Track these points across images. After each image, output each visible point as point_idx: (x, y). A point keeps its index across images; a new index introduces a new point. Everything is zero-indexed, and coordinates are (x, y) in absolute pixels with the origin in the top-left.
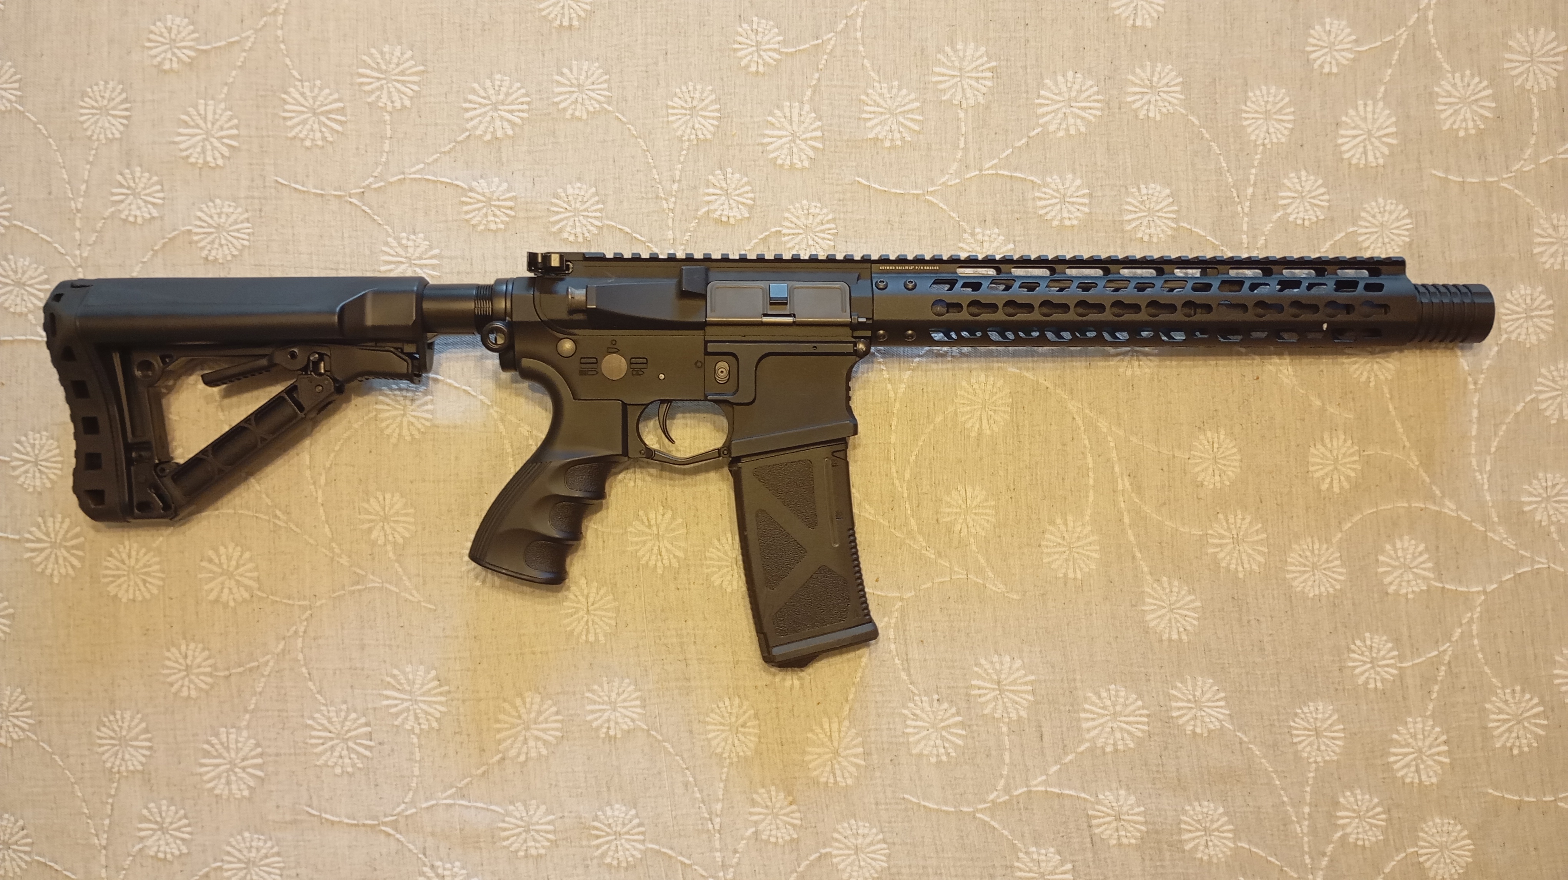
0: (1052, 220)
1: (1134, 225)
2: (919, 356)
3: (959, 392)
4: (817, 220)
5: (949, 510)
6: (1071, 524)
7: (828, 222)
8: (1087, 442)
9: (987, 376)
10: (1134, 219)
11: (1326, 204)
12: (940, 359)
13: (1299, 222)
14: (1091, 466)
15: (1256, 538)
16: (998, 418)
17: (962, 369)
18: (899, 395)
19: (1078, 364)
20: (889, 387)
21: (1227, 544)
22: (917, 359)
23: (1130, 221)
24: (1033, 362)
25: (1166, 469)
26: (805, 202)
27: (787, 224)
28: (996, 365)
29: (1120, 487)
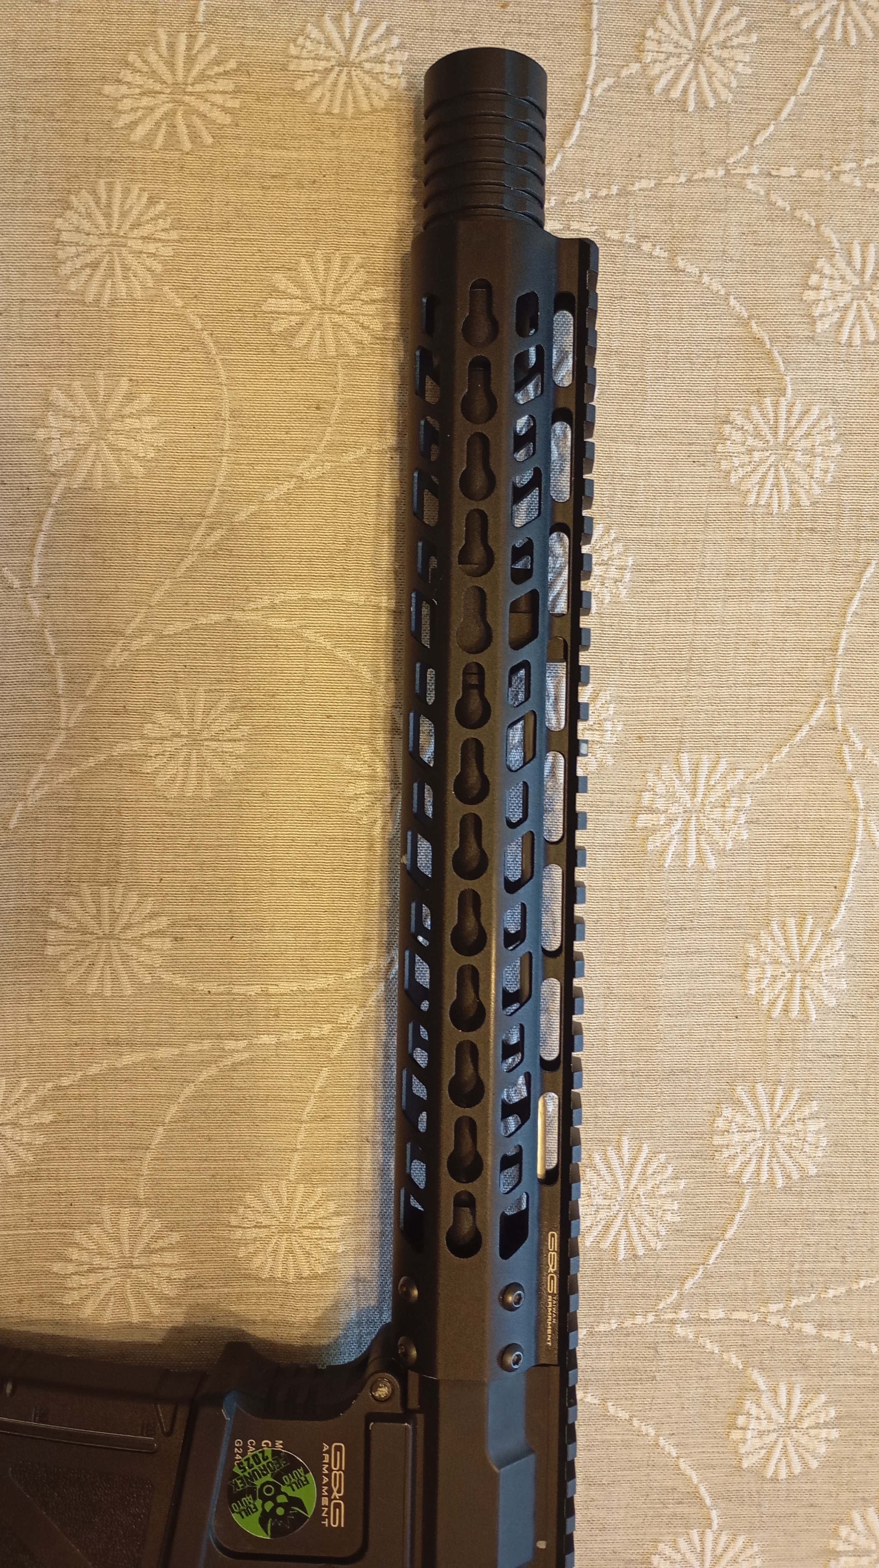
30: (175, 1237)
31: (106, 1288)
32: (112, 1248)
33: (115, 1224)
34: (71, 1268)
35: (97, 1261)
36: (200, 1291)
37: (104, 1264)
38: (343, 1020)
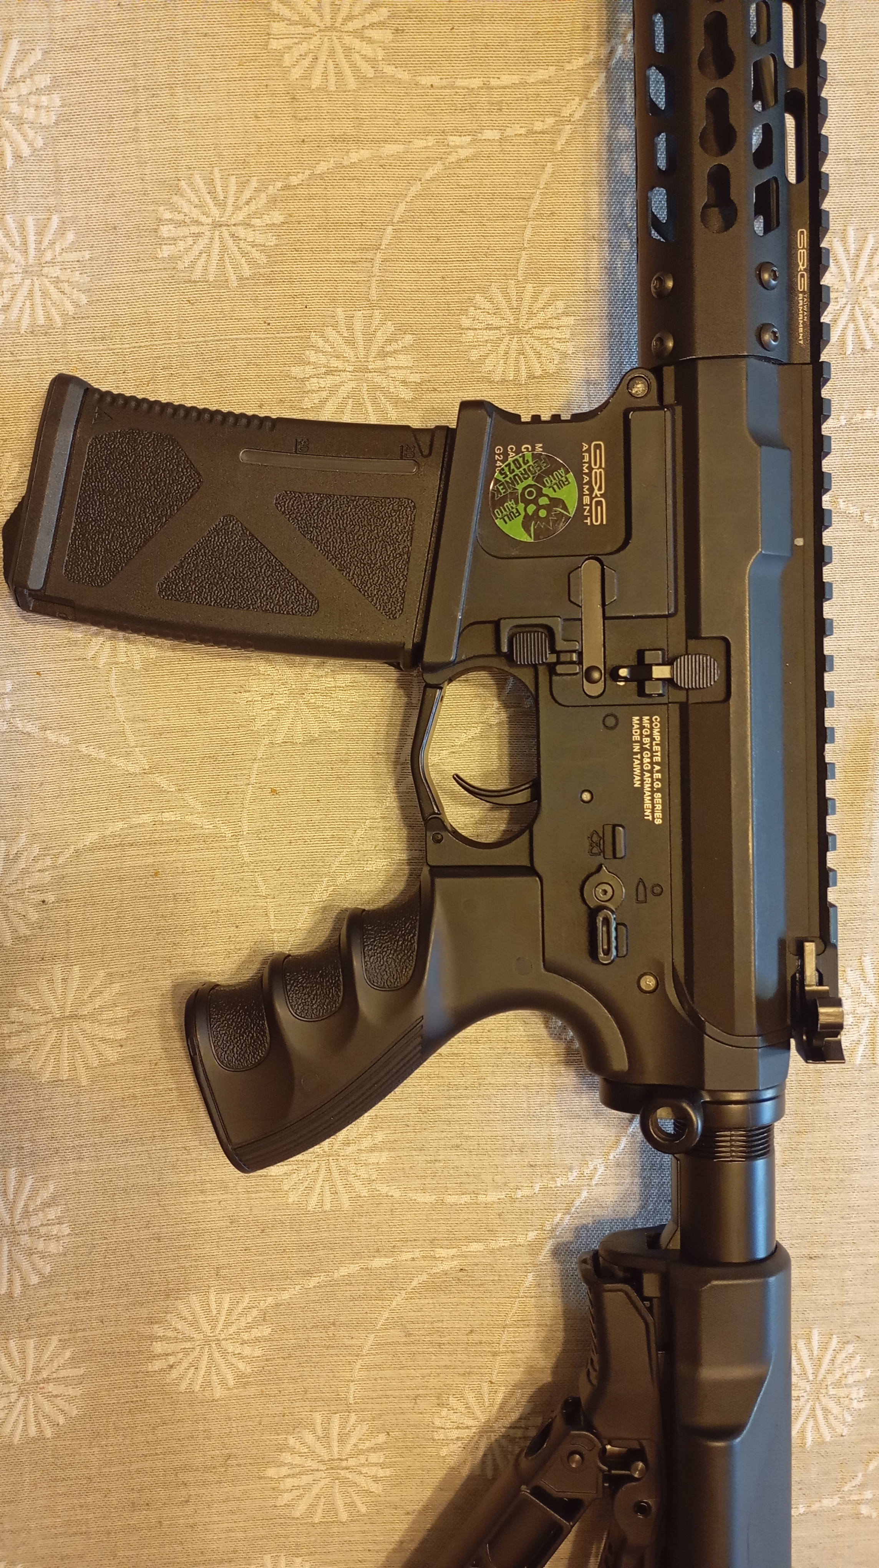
30: (408, 339)
31: (343, 391)
32: (348, 352)
33: (350, 328)
34: (309, 370)
35: (335, 363)
36: (434, 395)
37: (341, 367)
38: (566, 112)
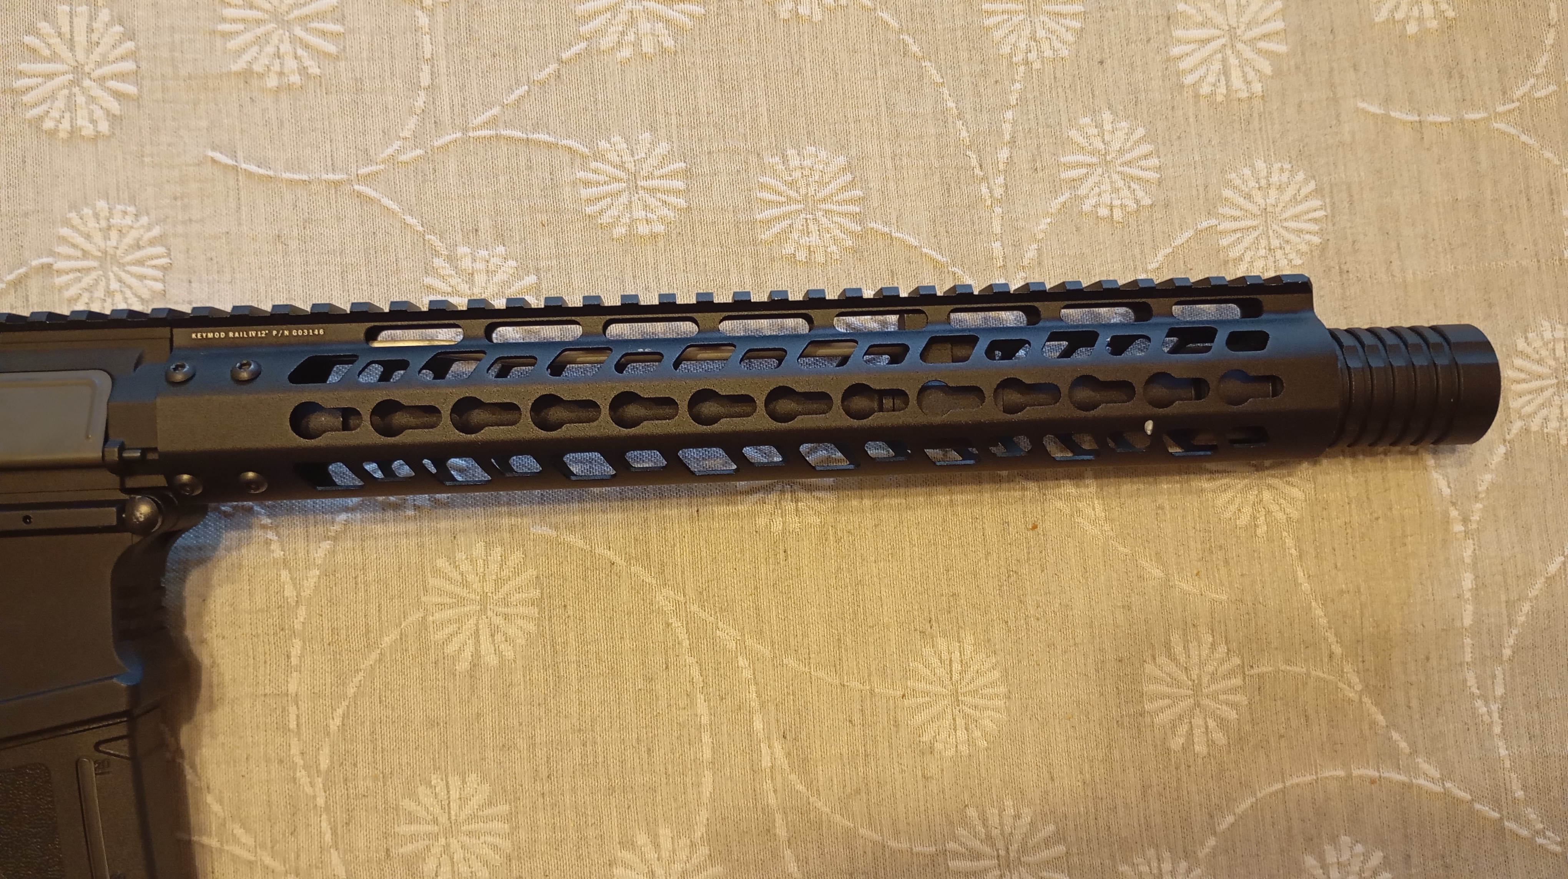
0: (612, 225)
1: (777, 228)
2: (347, 509)
3: (432, 582)
4: (129, 240)
5: (414, 828)
6: (666, 844)
7: (152, 243)
8: (695, 672)
9: (488, 546)
10: (778, 219)
11: (1153, 176)
12: (390, 514)
13: (1103, 212)
14: (705, 720)
15: (1045, 854)
16: (511, 631)
17: (437, 532)
18: (305, 593)
19: (675, 512)
20: (285, 575)
21: (986, 870)
22: (343, 517)
23: (768, 223)
24: (583, 511)
25: (857, 718)
26: (102, 204)
27: (63, 250)
28: (505, 521)
29: (766, 763)
